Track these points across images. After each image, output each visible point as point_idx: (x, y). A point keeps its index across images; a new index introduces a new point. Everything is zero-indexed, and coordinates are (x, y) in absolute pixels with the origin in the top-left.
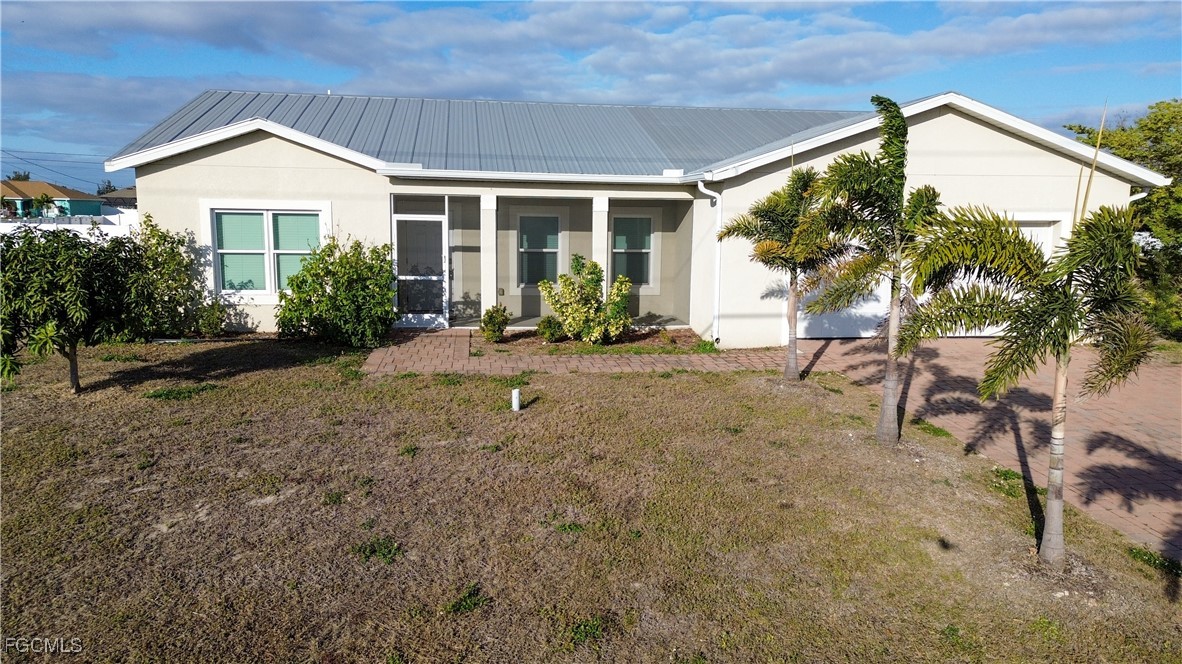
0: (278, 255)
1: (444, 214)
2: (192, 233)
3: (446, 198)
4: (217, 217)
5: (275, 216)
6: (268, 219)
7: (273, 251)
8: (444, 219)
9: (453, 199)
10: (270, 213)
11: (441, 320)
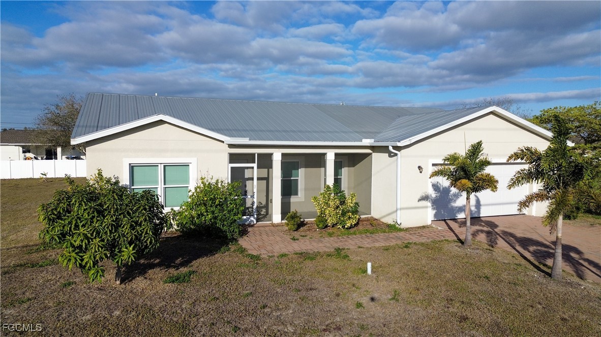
0: (165, 188)
1: (255, 163)
2: (118, 178)
3: (256, 154)
4: (132, 168)
5: (165, 166)
6: (161, 168)
7: (163, 186)
8: (255, 165)
9: (259, 155)
10: (162, 165)
11: (252, 218)
